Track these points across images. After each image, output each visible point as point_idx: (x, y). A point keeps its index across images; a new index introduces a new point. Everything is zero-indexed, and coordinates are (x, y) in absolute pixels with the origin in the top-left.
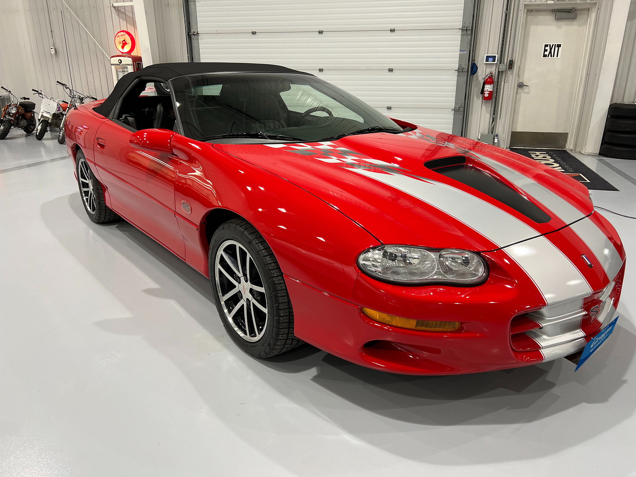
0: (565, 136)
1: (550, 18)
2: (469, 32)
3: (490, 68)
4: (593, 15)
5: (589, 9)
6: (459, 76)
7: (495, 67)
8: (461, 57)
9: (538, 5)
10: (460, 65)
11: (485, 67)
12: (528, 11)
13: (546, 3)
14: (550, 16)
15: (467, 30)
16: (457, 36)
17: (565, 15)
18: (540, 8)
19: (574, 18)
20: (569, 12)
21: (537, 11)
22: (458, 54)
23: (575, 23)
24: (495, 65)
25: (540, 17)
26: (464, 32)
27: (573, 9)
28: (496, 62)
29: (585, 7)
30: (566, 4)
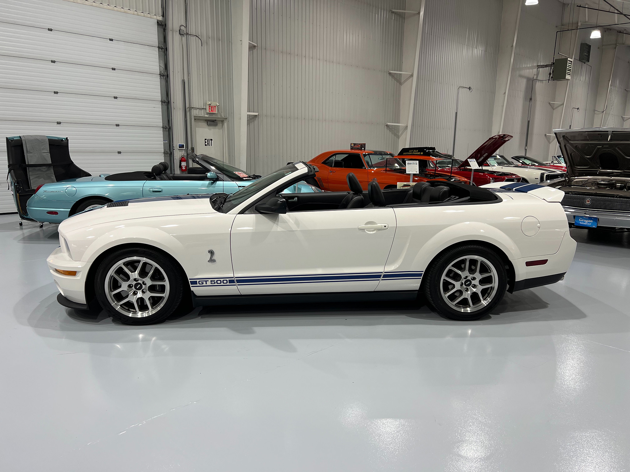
1: (205, 124)
2: (167, 130)
3: (181, 151)
4: (226, 124)
5: (222, 121)
6: (165, 156)
8: (164, 144)
10: (165, 150)
11: (178, 151)
12: (195, 119)
13: (204, 116)
14: (204, 123)
15: (166, 128)
16: (161, 132)
17: (212, 123)
18: (201, 118)
19: (216, 125)
20: (214, 122)
21: (198, 119)
22: (162, 143)
23: (217, 127)
24: (184, 150)
25: (200, 123)
26: (164, 129)
27: (216, 120)
28: (184, 148)
29: (221, 120)
30: (213, 117)
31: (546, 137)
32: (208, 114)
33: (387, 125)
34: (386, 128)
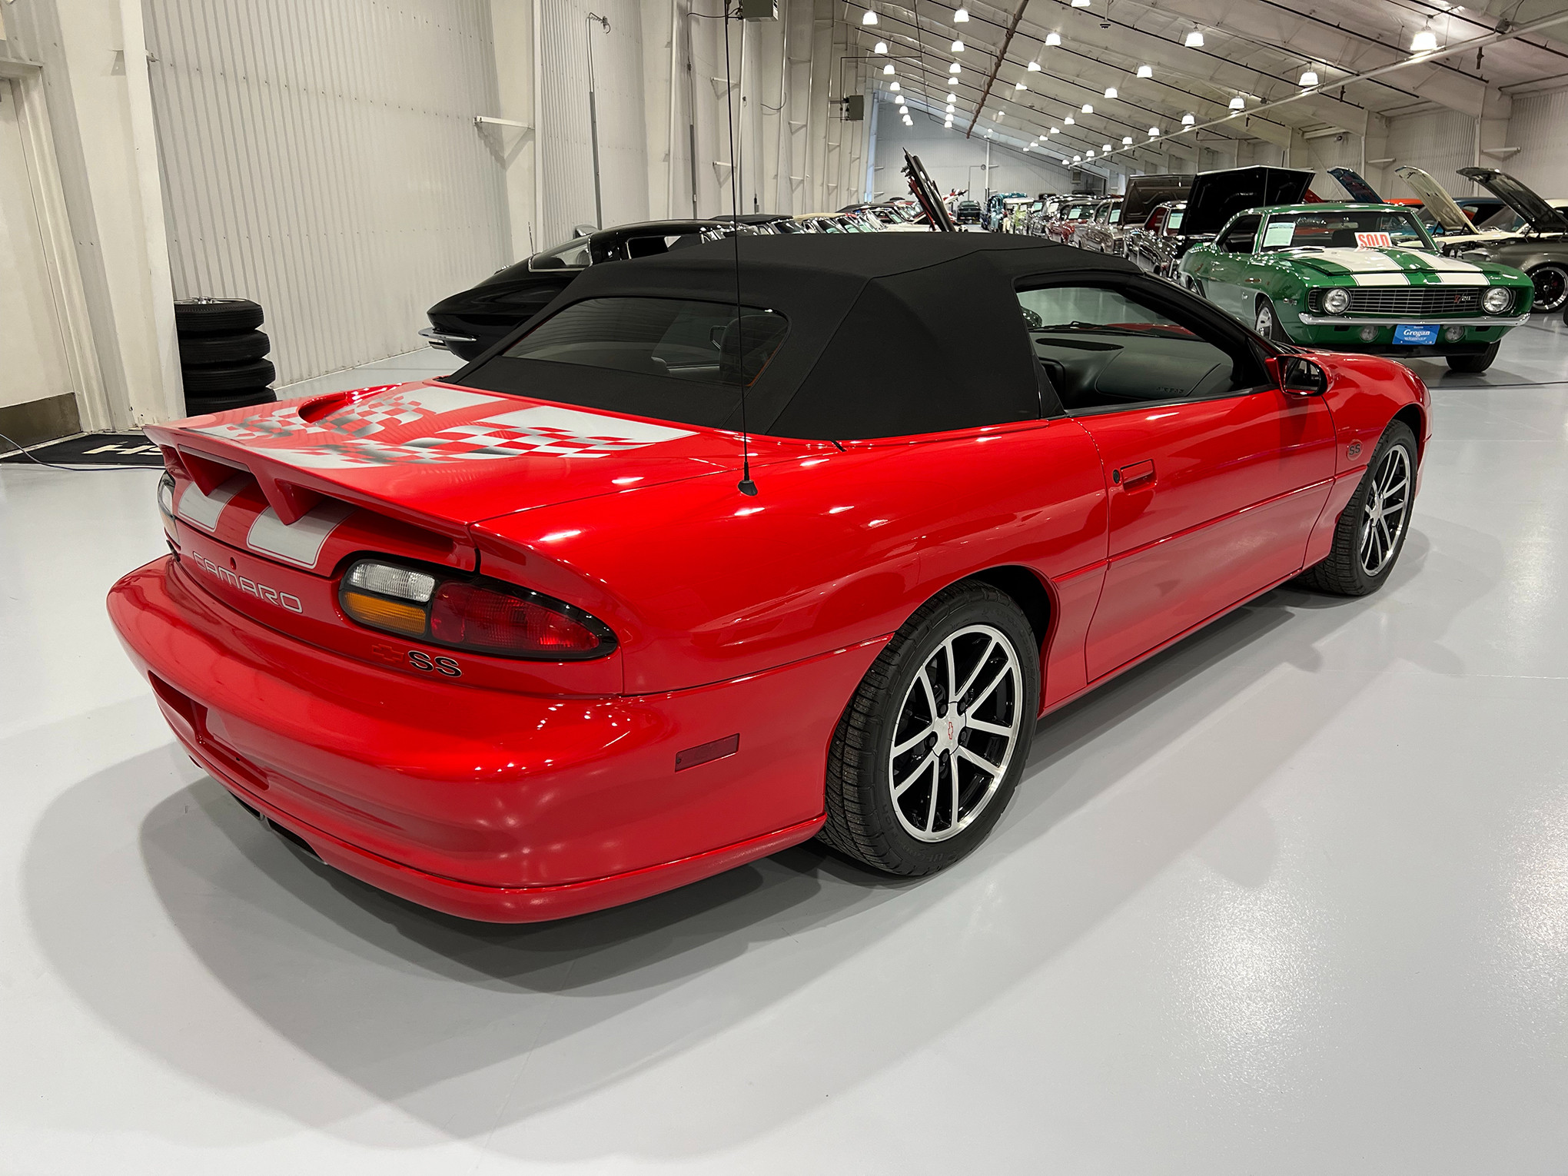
0: (67, 402)
29: (15, 73)
31: (714, 168)
33: (478, 125)
34: (477, 136)
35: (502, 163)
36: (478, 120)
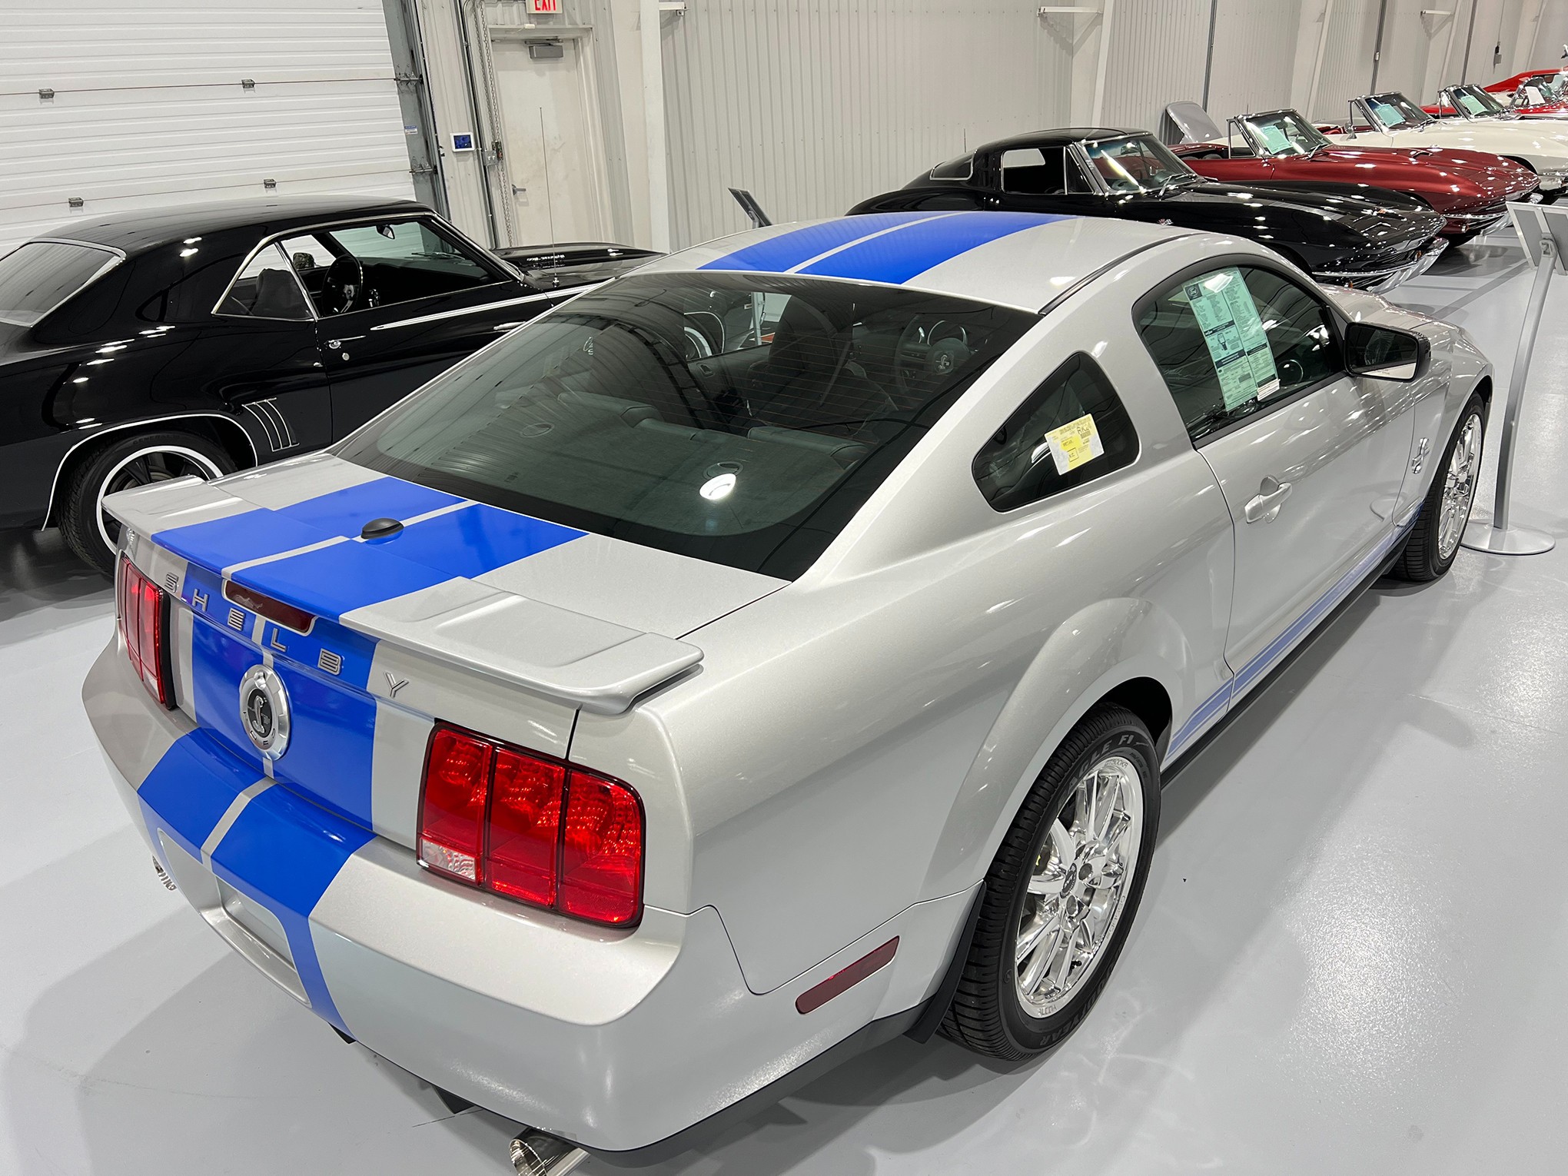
1: (521, 55)
2: (412, 87)
3: (463, 161)
4: (587, 50)
5: (573, 40)
6: (416, 182)
7: (472, 158)
8: (409, 139)
9: (507, 31)
10: (413, 160)
11: (455, 159)
12: (493, 41)
13: (522, 27)
15: (407, 82)
16: (390, 95)
17: (546, 50)
18: (507, 36)
19: (558, 56)
20: (550, 45)
21: (503, 41)
22: (402, 135)
23: (562, 63)
24: (471, 154)
25: (508, 53)
26: (404, 87)
27: (556, 40)
28: (473, 148)
29: (571, 36)
30: (546, 30)
32: (532, 20)
33: (1043, 16)
34: (1039, 26)
35: (1070, 50)
36: (1042, 11)
